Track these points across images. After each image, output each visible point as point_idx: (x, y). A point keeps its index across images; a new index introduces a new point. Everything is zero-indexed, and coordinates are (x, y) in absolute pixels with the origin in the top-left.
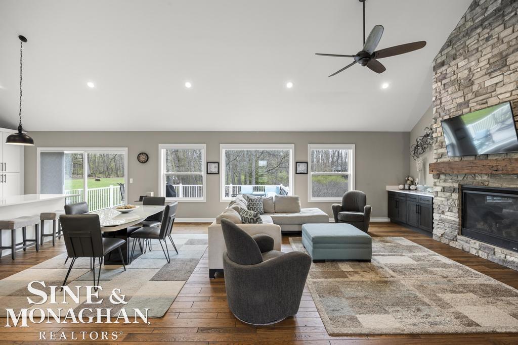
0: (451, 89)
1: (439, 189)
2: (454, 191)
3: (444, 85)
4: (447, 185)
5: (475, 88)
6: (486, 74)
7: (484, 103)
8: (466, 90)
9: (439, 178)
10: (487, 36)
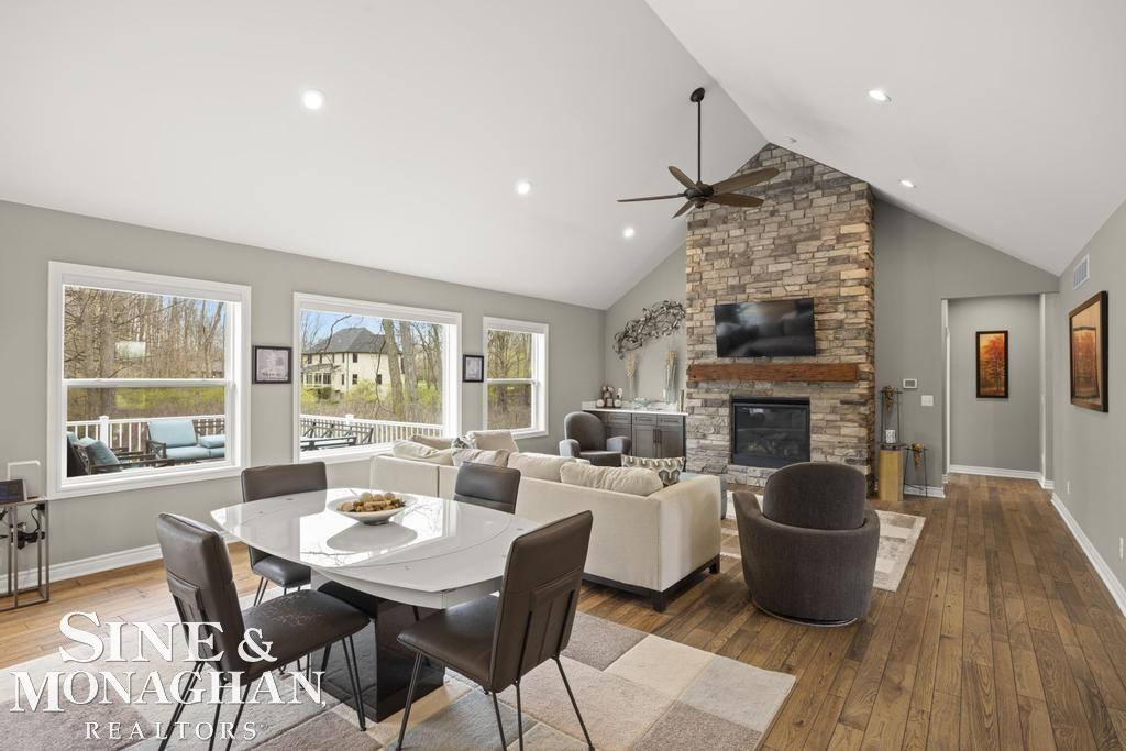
0: (718, 263)
1: (697, 403)
2: (723, 404)
3: (707, 254)
4: (708, 396)
5: (755, 269)
6: (770, 256)
7: (766, 292)
8: (742, 270)
9: (696, 387)
10: (771, 208)
